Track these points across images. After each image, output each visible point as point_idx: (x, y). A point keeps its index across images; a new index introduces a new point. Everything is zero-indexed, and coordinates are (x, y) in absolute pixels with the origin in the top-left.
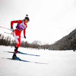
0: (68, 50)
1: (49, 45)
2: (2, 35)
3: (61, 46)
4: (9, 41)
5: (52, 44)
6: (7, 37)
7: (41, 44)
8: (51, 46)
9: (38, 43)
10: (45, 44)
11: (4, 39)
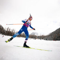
1: (44, 36)
2: (9, 28)
3: (55, 37)
4: (14, 33)
5: (47, 35)
6: (12, 30)
7: (38, 35)
8: (46, 37)
9: (35, 35)
10: (41, 35)
11: (10, 31)
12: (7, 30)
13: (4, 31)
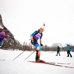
4: (31, 47)
12: (24, 44)
13: (21, 46)
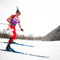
0: (58, 40)
